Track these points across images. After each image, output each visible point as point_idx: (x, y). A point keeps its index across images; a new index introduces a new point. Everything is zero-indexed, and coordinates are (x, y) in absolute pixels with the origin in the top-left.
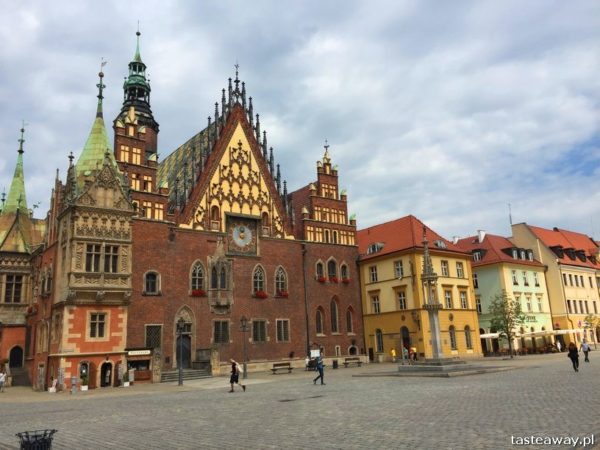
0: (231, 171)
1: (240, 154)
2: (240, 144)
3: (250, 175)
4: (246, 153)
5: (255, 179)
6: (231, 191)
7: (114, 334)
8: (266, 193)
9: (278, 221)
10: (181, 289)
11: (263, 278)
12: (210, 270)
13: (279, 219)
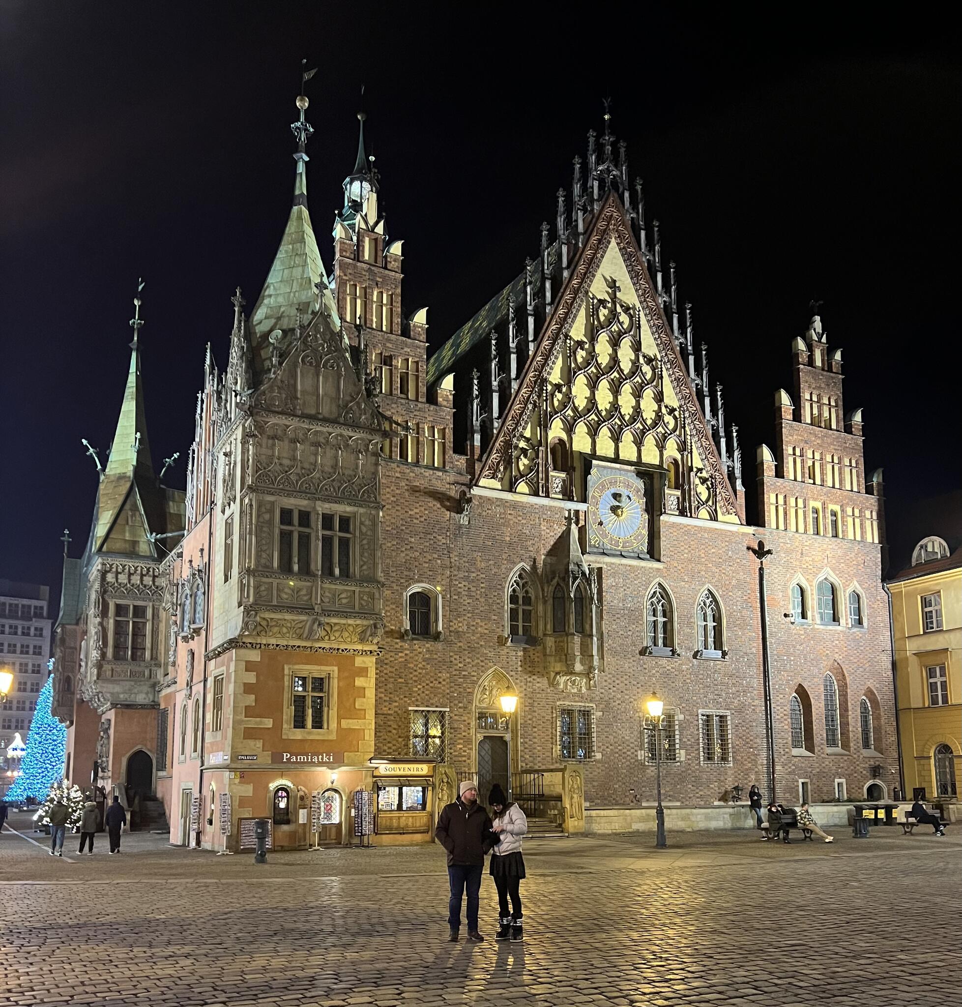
0: (592, 354)
2: (614, 288)
3: (636, 363)
6: (591, 399)
7: (345, 723)
8: (675, 410)
9: (700, 478)
10: (486, 631)
11: (668, 614)
12: (549, 590)
13: (704, 474)
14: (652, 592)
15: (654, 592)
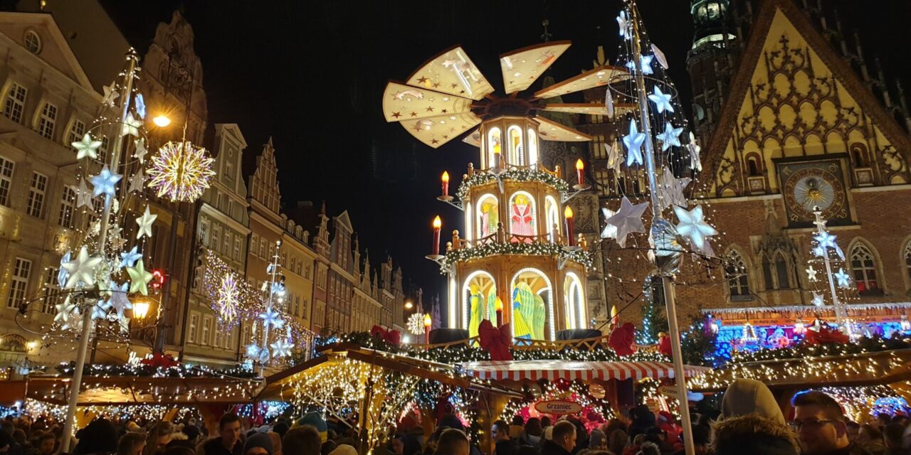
0: (772, 90)
1: (787, 59)
2: (784, 41)
3: (813, 86)
4: (798, 52)
5: (825, 90)
6: (777, 121)
8: (853, 108)
9: (890, 153)
10: (711, 295)
11: (874, 263)
12: (758, 259)
13: (893, 149)
14: (854, 248)
15: (857, 248)
